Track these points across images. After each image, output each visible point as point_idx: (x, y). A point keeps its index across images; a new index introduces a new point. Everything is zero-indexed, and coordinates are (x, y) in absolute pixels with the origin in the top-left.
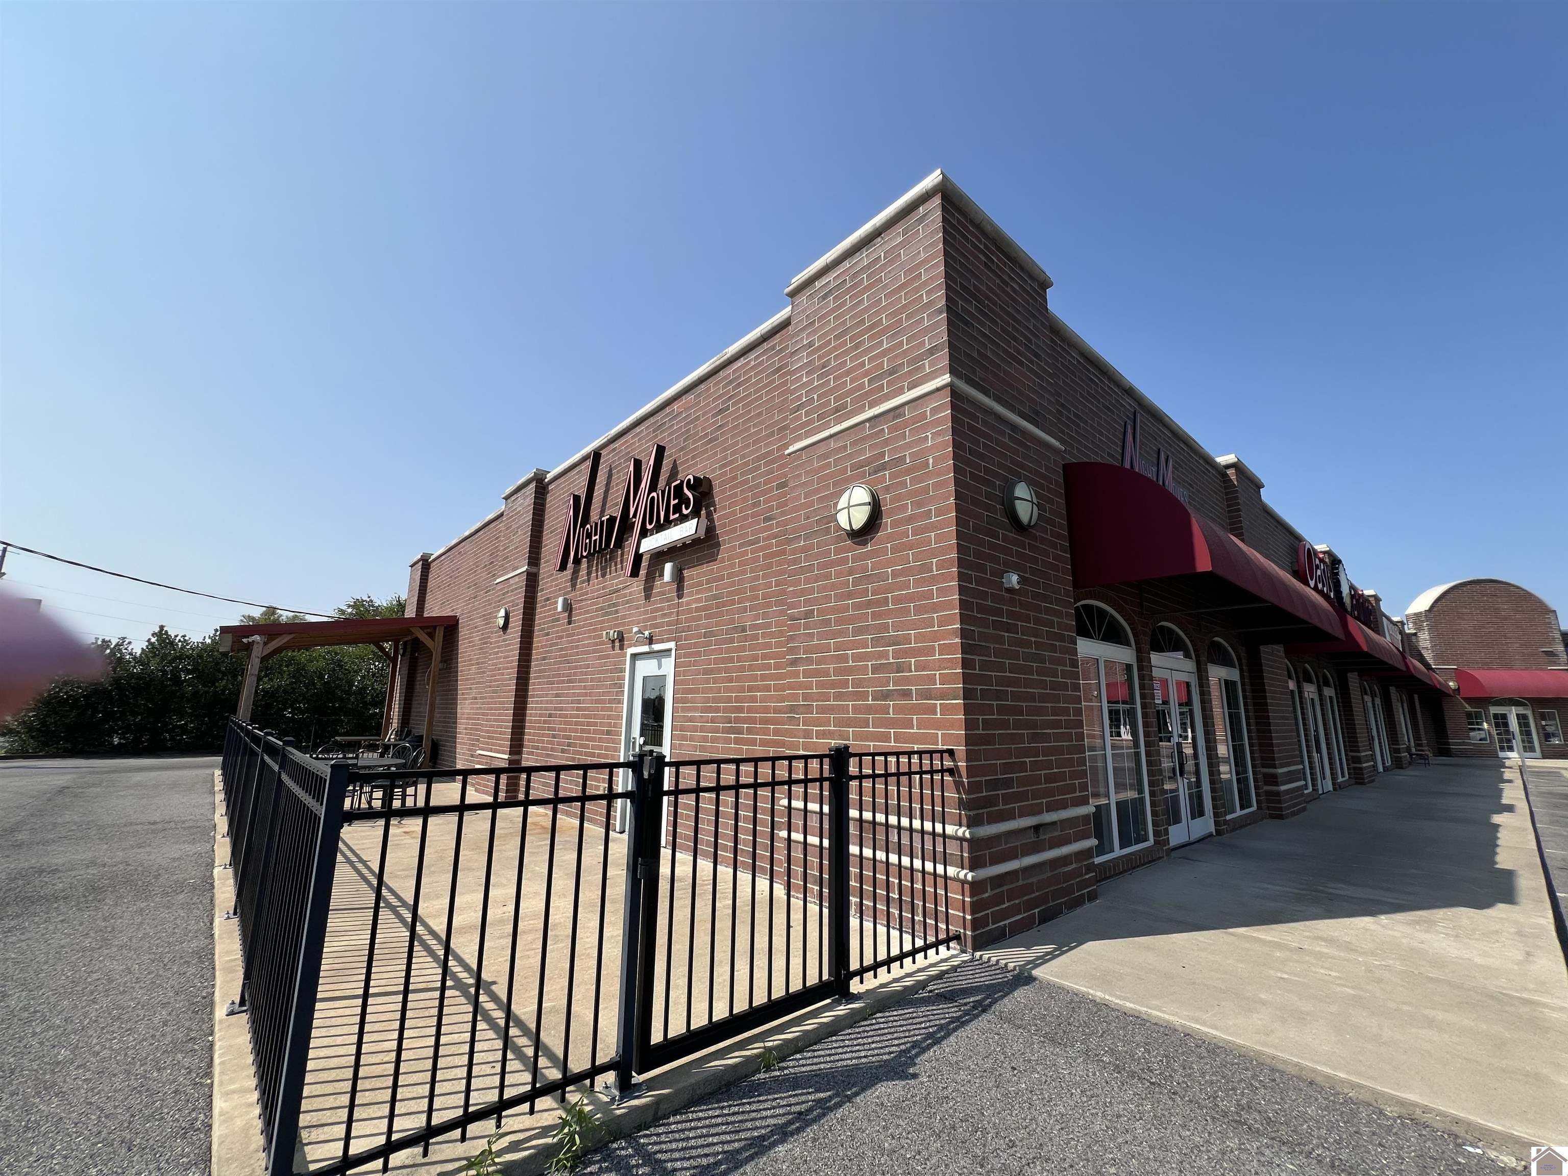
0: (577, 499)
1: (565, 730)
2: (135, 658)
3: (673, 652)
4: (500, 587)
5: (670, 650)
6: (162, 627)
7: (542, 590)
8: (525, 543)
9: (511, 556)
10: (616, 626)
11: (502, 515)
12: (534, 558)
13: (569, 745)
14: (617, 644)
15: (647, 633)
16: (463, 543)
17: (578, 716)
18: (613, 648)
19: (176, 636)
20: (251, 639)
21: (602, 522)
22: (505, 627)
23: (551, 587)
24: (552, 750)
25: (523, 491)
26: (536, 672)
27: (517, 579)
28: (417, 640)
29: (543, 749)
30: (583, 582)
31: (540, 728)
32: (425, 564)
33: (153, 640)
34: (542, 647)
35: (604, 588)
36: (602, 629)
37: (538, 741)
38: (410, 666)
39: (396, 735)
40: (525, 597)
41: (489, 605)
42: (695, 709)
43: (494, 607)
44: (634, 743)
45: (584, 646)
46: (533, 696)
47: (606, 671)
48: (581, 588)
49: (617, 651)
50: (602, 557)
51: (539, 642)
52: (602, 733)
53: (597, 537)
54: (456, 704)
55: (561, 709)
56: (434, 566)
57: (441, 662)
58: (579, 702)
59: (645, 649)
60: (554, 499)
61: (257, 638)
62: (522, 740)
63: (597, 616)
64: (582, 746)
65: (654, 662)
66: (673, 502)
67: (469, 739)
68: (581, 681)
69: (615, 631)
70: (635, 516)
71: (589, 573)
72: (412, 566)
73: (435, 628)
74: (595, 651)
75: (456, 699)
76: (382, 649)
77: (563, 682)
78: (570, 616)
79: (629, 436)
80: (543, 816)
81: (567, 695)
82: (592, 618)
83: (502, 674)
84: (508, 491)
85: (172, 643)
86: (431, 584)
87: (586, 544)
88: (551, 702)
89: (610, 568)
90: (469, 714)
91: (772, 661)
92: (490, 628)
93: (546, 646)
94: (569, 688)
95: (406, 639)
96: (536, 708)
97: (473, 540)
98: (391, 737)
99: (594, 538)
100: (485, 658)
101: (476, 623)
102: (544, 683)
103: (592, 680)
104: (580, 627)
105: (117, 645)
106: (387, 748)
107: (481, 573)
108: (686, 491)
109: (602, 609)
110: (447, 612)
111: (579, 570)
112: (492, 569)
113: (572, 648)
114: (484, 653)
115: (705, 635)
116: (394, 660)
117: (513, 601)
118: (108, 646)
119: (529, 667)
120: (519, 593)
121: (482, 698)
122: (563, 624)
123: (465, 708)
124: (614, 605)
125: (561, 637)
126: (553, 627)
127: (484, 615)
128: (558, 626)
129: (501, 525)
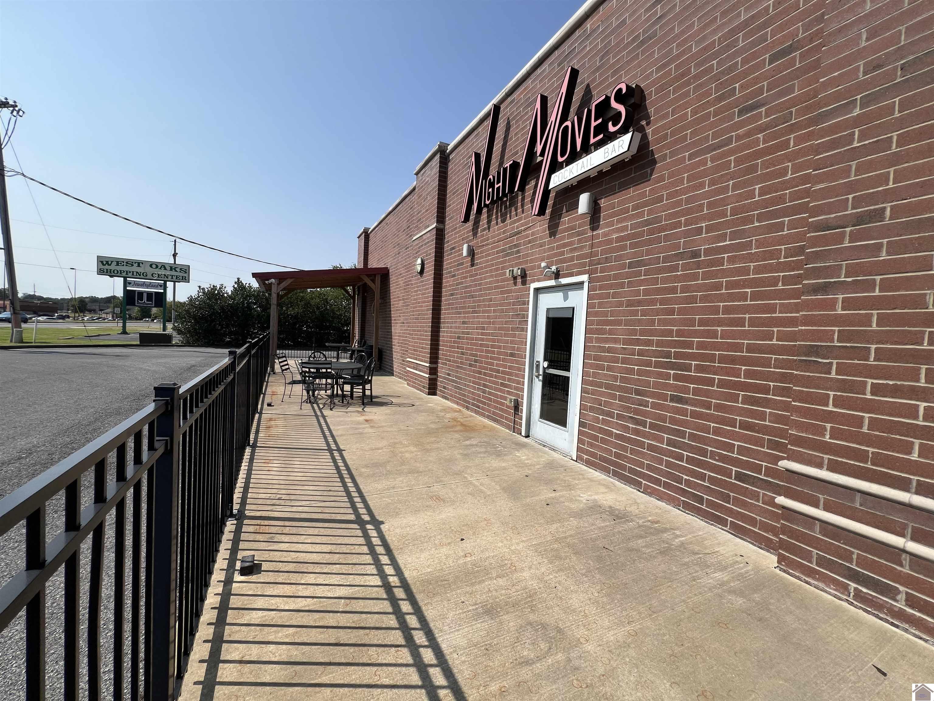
0: (478, 156)
1: (472, 349)
2: (229, 296)
3: (586, 285)
4: (417, 242)
5: (582, 283)
6: (238, 279)
7: (448, 242)
8: (434, 205)
9: (423, 218)
10: (521, 264)
11: (414, 189)
12: (441, 218)
13: (476, 361)
14: (519, 280)
15: (554, 268)
16: (389, 217)
17: (482, 340)
18: (515, 284)
19: (246, 284)
20: (270, 281)
21: (505, 170)
22: (422, 272)
23: (455, 238)
24: (462, 363)
25: (430, 164)
26: (445, 305)
27: (428, 235)
28: (365, 284)
29: (454, 362)
30: (484, 230)
31: (451, 347)
32: (366, 235)
33: (236, 286)
34: (450, 286)
35: (504, 232)
36: (503, 268)
37: (450, 356)
38: (362, 302)
39: (358, 343)
40: (436, 248)
41: (409, 257)
42: (616, 341)
43: (413, 258)
44: (538, 366)
45: (486, 283)
46: (444, 323)
47: (509, 304)
48: (482, 236)
49: (519, 286)
50: (501, 206)
51: (448, 282)
52: (506, 354)
53: (501, 184)
54: (391, 326)
55: (468, 333)
56: (371, 236)
57: (380, 298)
58: (483, 328)
59: (552, 283)
60: (455, 165)
61: (273, 280)
62: (437, 354)
63: (498, 258)
64: (487, 363)
65: (560, 295)
66: (593, 124)
67: (401, 350)
68: (484, 312)
69: (519, 269)
70: (542, 154)
71: (489, 222)
72: (359, 237)
73: (375, 275)
74: (496, 287)
75: (391, 323)
76: (347, 292)
77: (468, 312)
78: (473, 260)
79: (529, 81)
80: (458, 412)
81: (473, 323)
82: (492, 259)
83: (422, 306)
84: (418, 168)
85: (245, 287)
86: (371, 248)
87: (489, 193)
88: (459, 328)
89: (510, 213)
90: (400, 333)
91: (749, 290)
92: (410, 274)
93: (453, 285)
94: (474, 317)
95: (359, 285)
96: (447, 332)
97: (395, 213)
98: (355, 345)
99: (496, 186)
100: (408, 295)
101: (400, 271)
102: (453, 313)
103: (495, 311)
104: (482, 268)
105: (220, 288)
106: (353, 351)
107: (401, 236)
108: (614, 104)
109: (503, 250)
110: (381, 265)
111: (480, 220)
112: (409, 231)
113: (476, 285)
114: (407, 292)
115: (631, 265)
116: (353, 298)
117: (427, 251)
118: (216, 289)
119: (440, 301)
120: (431, 245)
121: (407, 323)
122: (467, 267)
123: (397, 330)
124: (516, 246)
125: (466, 277)
126: (458, 270)
127: (406, 266)
128: (462, 269)
129: (414, 197)
